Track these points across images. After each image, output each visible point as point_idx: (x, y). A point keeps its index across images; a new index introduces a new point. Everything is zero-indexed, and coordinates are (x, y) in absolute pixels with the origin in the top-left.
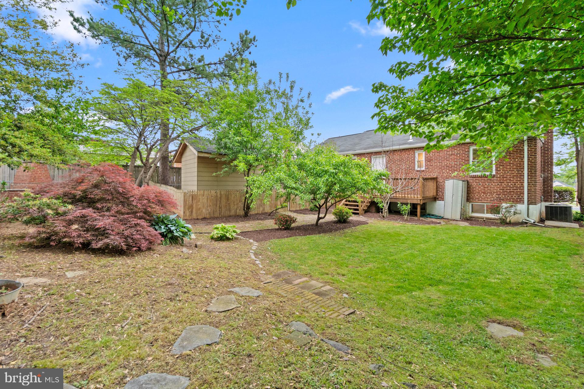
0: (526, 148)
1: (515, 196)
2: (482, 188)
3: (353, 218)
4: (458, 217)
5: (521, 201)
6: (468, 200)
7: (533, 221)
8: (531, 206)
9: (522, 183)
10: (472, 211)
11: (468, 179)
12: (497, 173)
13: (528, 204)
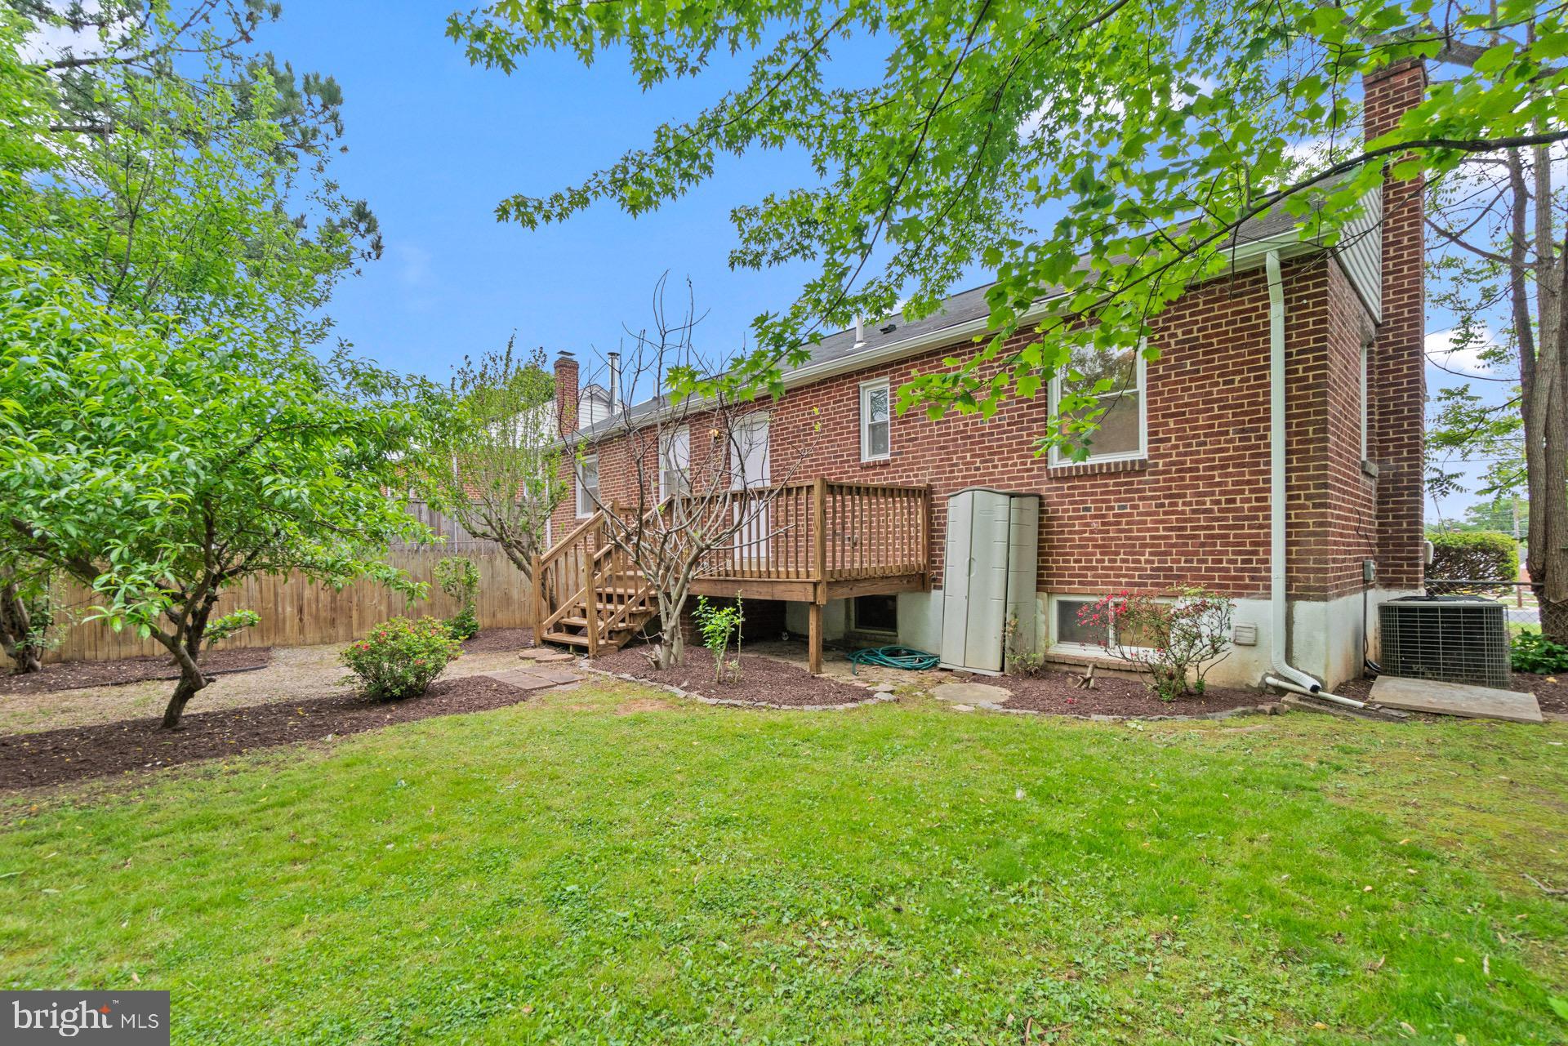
0: (1277, 312)
1: (1231, 561)
2: (1096, 524)
3: (461, 668)
4: (990, 663)
5: (1253, 583)
6: (1042, 584)
7: (1310, 682)
8: (1301, 607)
9: (1262, 495)
10: (1063, 637)
11: (1044, 489)
12: (1155, 453)
13: (1290, 598)
